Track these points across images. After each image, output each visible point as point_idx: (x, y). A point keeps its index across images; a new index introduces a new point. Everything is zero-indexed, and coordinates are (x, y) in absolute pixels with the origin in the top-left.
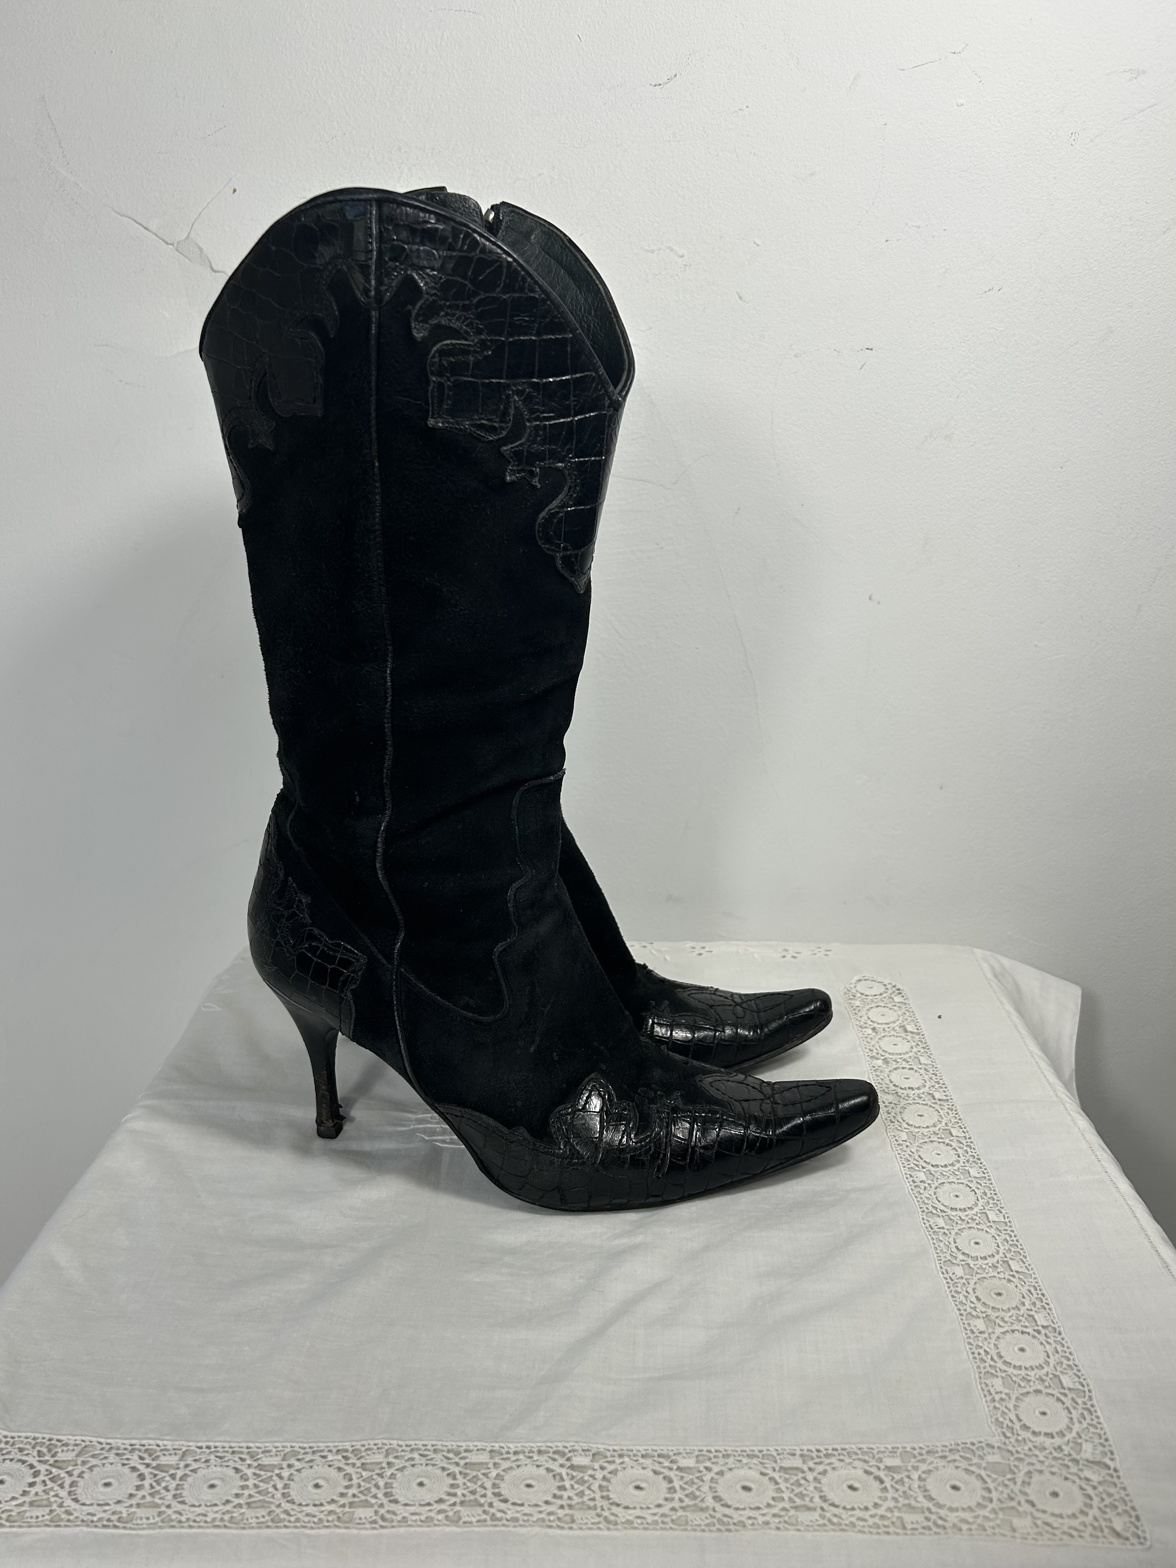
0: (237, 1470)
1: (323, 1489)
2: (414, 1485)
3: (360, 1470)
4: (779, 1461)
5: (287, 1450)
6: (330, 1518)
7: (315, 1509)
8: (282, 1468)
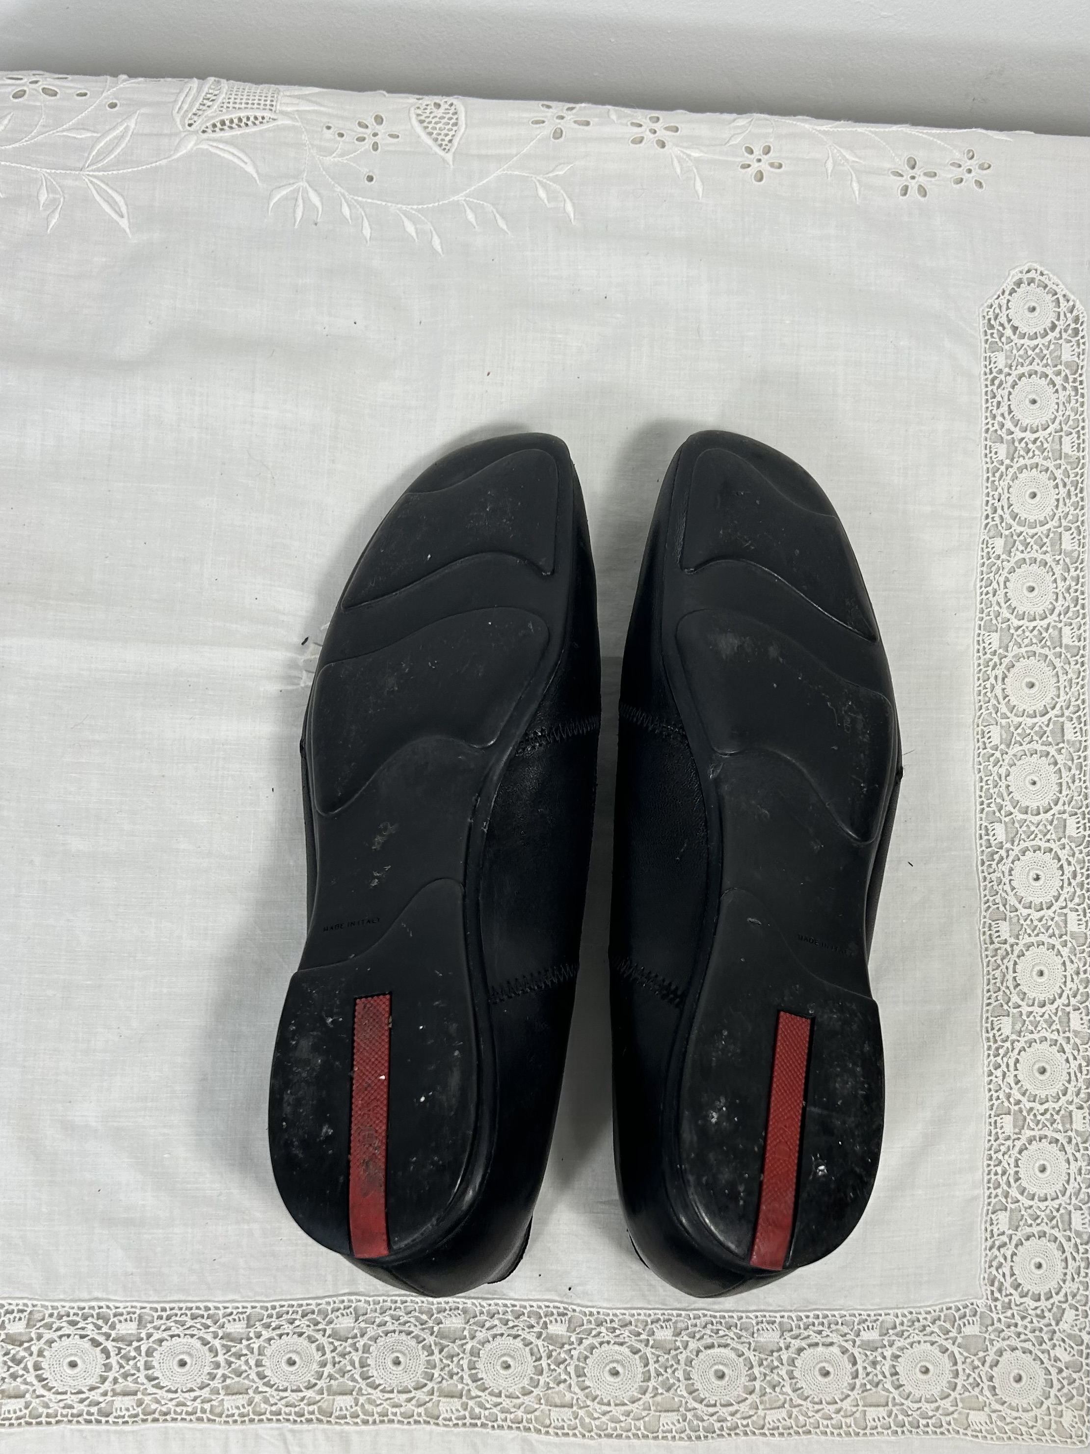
0: (205, 1343)
1: (296, 1366)
2: (390, 1364)
3: (331, 1340)
4: (755, 1335)
5: (249, 1311)
6: (311, 1408)
7: (294, 1395)
8: (249, 1339)
